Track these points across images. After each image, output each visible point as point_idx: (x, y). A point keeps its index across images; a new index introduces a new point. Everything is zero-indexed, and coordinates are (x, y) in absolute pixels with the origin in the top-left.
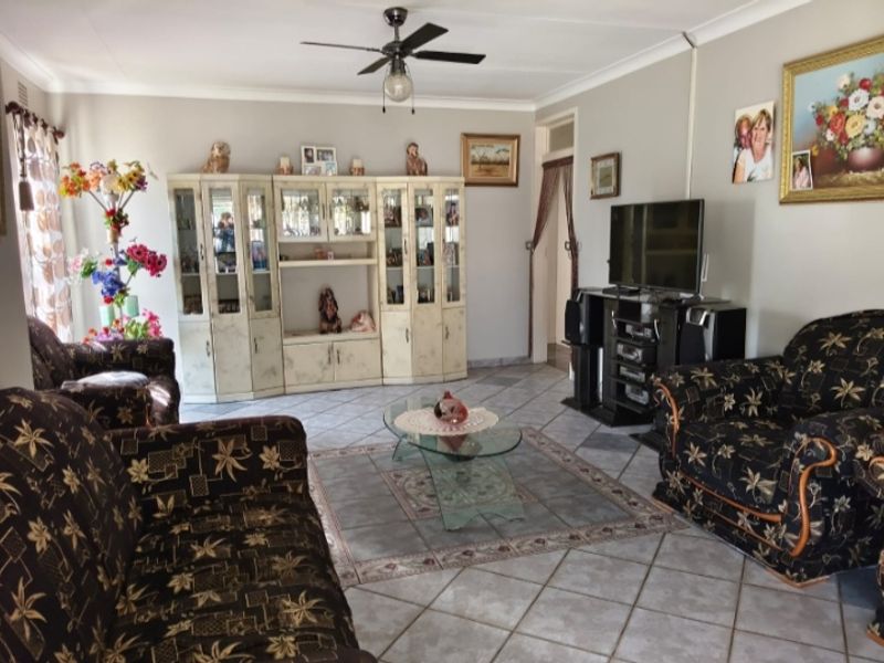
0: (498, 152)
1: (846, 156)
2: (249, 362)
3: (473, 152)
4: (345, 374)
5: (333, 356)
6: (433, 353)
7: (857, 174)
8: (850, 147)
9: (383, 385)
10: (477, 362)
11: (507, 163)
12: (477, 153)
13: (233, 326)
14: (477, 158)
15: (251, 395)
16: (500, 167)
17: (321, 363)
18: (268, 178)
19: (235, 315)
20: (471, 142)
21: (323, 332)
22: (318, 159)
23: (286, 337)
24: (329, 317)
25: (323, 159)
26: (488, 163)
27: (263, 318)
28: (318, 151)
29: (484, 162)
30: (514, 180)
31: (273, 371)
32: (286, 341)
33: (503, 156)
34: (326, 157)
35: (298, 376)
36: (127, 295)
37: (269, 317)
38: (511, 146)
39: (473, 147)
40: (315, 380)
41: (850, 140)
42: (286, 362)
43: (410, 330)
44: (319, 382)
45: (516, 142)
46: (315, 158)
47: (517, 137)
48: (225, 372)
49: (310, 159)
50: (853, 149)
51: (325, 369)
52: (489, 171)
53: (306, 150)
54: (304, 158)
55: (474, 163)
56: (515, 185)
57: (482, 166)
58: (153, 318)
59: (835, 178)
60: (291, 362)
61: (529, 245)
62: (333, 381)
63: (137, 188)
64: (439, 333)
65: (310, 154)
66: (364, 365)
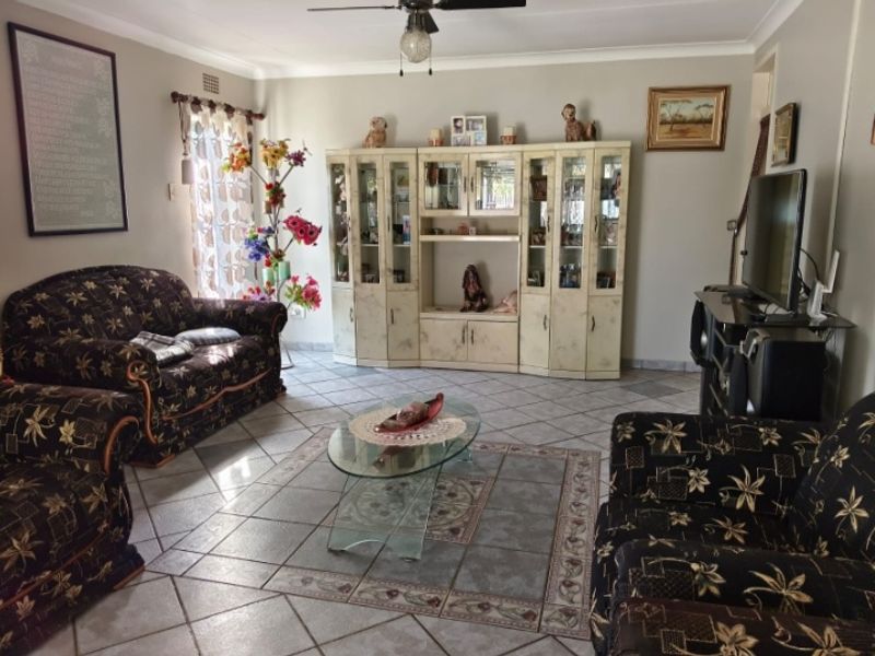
0: (698, 108)
2: (385, 333)
3: (663, 110)
4: (479, 356)
5: (468, 336)
6: (574, 345)
9: (519, 373)
10: (649, 362)
11: (709, 121)
12: (669, 110)
13: (372, 295)
14: (668, 117)
15: (385, 363)
16: (700, 126)
17: (455, 341)
18: (413, 151)
19: (375, 285)
20: (661, 98)
21: (464, 310)
22: (468, 129)
23: (424, 311)
24: (471, 295)
25: (473, 129)
26: (684, 122)
27: (400, 290)
28: (467, 121)
29: (678, 121)
30: (718, 143)
31: (408, 344)
32: (423, 315)
33: (704, 113)
34: (476, 126)
35: (433, 352)
36: (281, 260)
37: (406, 290)
38: (716, 100)
39: (664, 104)
40: (449, 358)
42: (422, 336)
43: (548, 317)
44: (452, 360)
45: (722, 94)
46: (464, 128)
47: (726, 89)
48: (365, 338)
49: (458, 129)
51: (458, 347)
52: (683, 133)
53: (456, 120)
54: (453, 129)
55: (663, 123)
56: (721, 148)
57: (675, 127)
58: (312, 282)
60: (426, 336)
61: (734, 225)
62: (467, 361)
63: (296, 164)
64: (583, 324)
65: (459, 124)
66: (498, 349)
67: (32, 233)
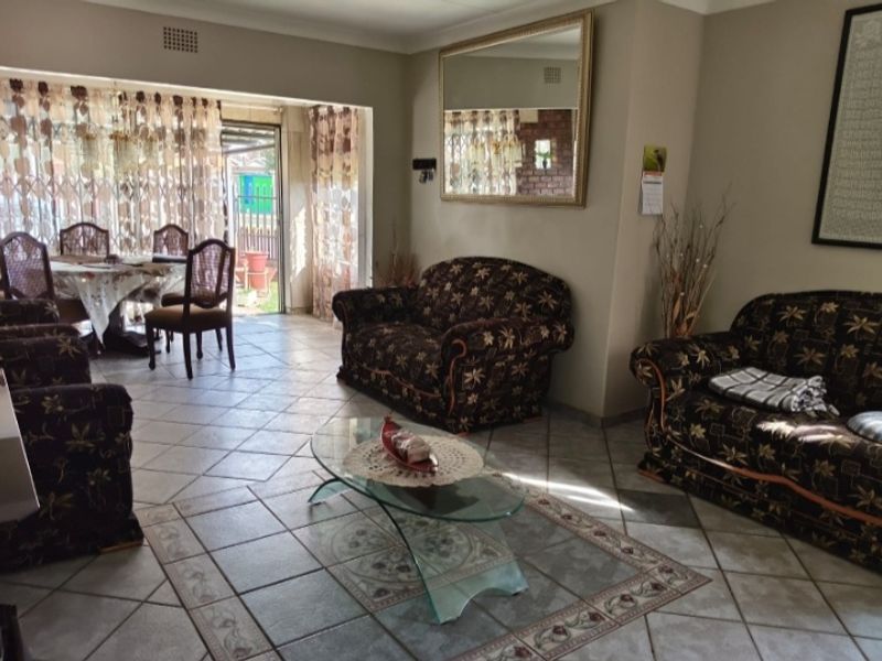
67: (817, 240)
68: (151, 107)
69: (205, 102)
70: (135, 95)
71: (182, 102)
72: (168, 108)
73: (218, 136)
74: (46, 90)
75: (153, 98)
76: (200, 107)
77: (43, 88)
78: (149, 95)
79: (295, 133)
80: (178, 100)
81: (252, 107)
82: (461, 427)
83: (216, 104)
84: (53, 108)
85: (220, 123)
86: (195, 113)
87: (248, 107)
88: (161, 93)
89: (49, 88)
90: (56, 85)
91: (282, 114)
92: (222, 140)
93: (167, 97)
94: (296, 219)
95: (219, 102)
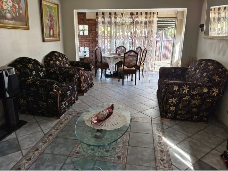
1: (4, 15)
7: (8, 21)
8: (5, 12)
41: (4, 10)
50: (6, 13)
59: (2, 21)
68: (139, 16)
69: (154, 13)
70: (136, 13)
71: (147, 14)
72: (144, 16)
73: (156, 22)
74: (116, 14)
75: (140, 13)
76: (152, 15)
77: (115, 14)
78: (139, 13)
79: (180, 19)
80: (146, 13)
81: (168, 13)
82: (168, 116)
83: (157, 13)
84: (117, 18)
85: (157, 18)
86: (151, 16)
87: (167, 13)
88: (142, 12)
89: (117, 13)
90: (118, 13)
91: (177, 14)
92: (158, 23)
93: (144, 13)
94: (177, 45)
95: (158, 13)
